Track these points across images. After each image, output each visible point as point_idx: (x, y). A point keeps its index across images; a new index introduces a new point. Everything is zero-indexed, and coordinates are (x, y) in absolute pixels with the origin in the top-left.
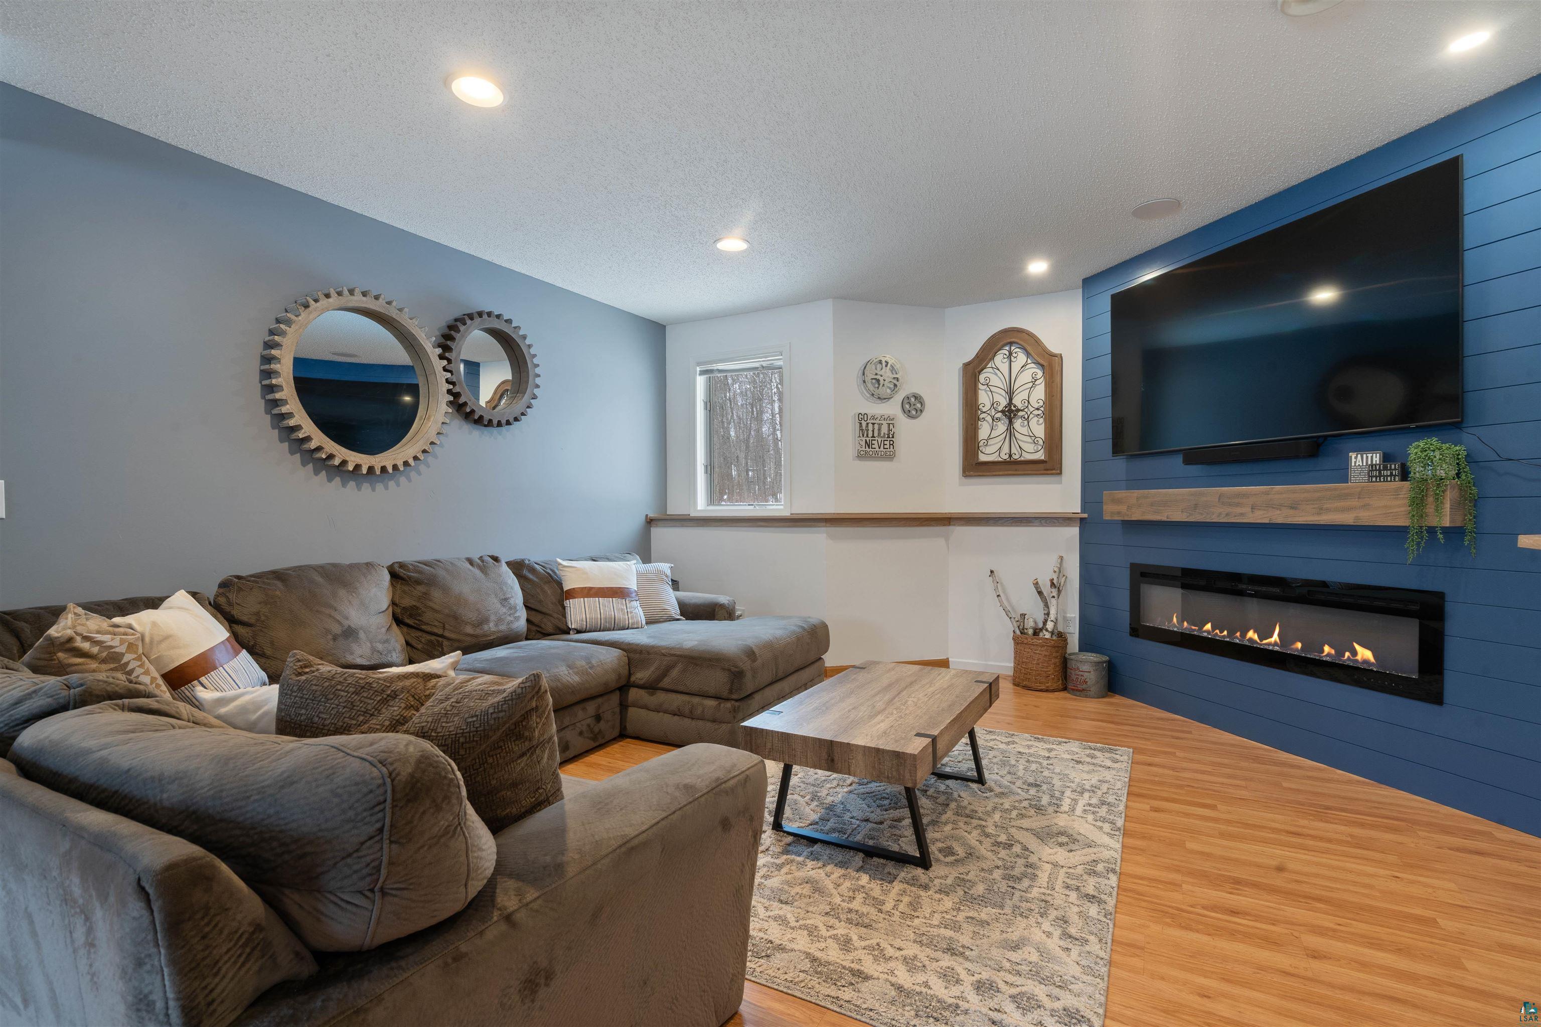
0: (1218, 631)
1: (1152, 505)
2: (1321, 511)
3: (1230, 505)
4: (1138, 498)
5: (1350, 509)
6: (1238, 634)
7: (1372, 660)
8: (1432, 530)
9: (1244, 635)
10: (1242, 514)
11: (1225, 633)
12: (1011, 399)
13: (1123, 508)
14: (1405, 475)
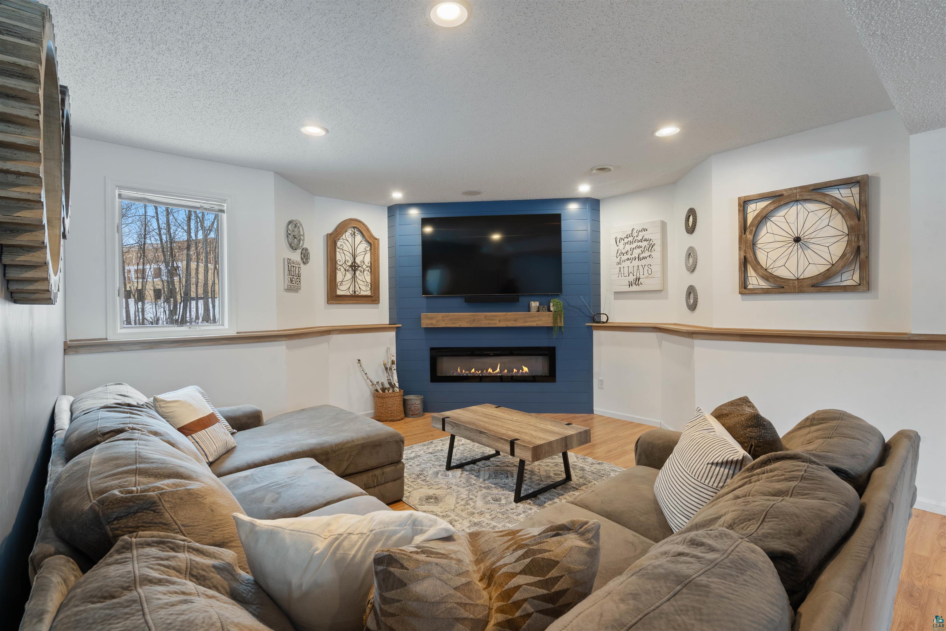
0: (477, 372)
1: (451, 320)
2: (525, 322)
3: (490, 320)
4: (442, 317)
5: (535, 321)
6: (485, 371)
7: (528, 371)
8: (560, 327)
9: (487, 371)
10: (495, 323)
11: (480, 372)
12: (355, 259)
13: (434, 322)
14: (549, 310)
